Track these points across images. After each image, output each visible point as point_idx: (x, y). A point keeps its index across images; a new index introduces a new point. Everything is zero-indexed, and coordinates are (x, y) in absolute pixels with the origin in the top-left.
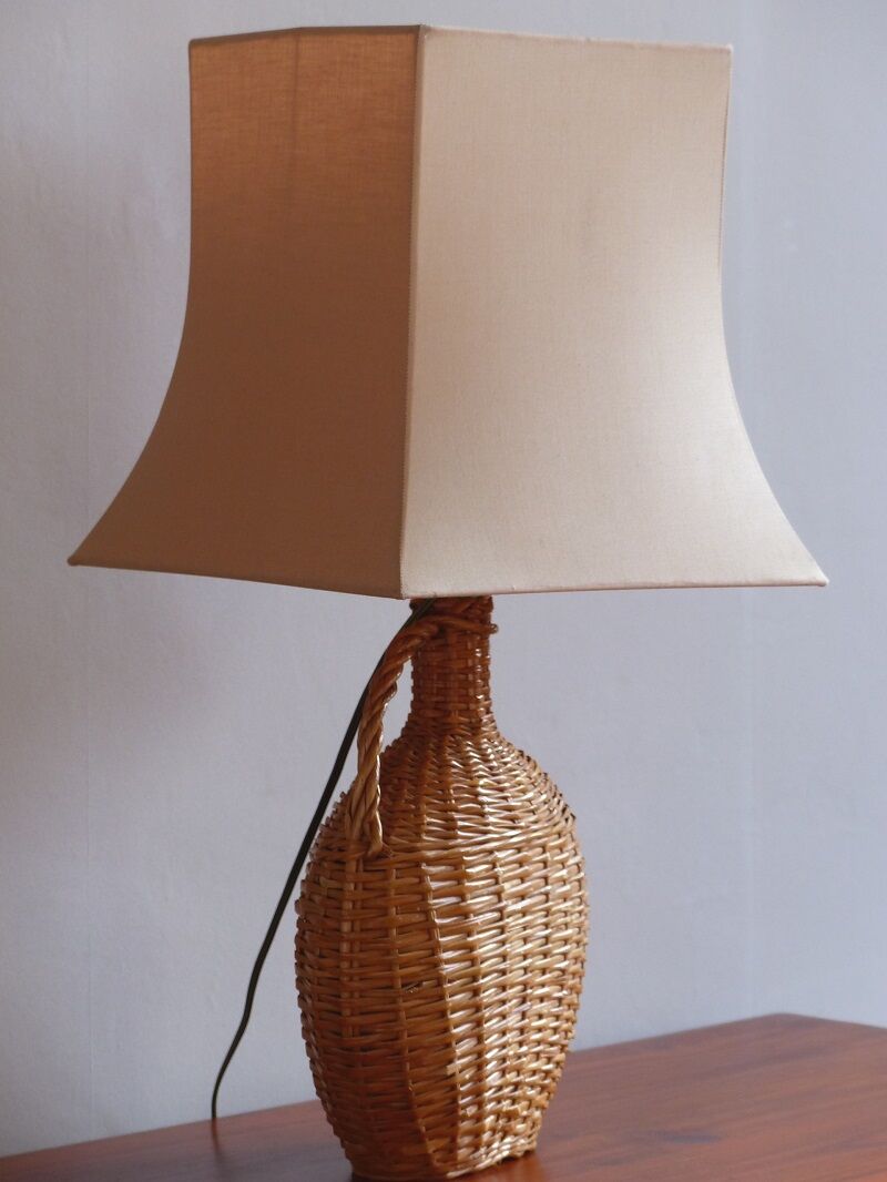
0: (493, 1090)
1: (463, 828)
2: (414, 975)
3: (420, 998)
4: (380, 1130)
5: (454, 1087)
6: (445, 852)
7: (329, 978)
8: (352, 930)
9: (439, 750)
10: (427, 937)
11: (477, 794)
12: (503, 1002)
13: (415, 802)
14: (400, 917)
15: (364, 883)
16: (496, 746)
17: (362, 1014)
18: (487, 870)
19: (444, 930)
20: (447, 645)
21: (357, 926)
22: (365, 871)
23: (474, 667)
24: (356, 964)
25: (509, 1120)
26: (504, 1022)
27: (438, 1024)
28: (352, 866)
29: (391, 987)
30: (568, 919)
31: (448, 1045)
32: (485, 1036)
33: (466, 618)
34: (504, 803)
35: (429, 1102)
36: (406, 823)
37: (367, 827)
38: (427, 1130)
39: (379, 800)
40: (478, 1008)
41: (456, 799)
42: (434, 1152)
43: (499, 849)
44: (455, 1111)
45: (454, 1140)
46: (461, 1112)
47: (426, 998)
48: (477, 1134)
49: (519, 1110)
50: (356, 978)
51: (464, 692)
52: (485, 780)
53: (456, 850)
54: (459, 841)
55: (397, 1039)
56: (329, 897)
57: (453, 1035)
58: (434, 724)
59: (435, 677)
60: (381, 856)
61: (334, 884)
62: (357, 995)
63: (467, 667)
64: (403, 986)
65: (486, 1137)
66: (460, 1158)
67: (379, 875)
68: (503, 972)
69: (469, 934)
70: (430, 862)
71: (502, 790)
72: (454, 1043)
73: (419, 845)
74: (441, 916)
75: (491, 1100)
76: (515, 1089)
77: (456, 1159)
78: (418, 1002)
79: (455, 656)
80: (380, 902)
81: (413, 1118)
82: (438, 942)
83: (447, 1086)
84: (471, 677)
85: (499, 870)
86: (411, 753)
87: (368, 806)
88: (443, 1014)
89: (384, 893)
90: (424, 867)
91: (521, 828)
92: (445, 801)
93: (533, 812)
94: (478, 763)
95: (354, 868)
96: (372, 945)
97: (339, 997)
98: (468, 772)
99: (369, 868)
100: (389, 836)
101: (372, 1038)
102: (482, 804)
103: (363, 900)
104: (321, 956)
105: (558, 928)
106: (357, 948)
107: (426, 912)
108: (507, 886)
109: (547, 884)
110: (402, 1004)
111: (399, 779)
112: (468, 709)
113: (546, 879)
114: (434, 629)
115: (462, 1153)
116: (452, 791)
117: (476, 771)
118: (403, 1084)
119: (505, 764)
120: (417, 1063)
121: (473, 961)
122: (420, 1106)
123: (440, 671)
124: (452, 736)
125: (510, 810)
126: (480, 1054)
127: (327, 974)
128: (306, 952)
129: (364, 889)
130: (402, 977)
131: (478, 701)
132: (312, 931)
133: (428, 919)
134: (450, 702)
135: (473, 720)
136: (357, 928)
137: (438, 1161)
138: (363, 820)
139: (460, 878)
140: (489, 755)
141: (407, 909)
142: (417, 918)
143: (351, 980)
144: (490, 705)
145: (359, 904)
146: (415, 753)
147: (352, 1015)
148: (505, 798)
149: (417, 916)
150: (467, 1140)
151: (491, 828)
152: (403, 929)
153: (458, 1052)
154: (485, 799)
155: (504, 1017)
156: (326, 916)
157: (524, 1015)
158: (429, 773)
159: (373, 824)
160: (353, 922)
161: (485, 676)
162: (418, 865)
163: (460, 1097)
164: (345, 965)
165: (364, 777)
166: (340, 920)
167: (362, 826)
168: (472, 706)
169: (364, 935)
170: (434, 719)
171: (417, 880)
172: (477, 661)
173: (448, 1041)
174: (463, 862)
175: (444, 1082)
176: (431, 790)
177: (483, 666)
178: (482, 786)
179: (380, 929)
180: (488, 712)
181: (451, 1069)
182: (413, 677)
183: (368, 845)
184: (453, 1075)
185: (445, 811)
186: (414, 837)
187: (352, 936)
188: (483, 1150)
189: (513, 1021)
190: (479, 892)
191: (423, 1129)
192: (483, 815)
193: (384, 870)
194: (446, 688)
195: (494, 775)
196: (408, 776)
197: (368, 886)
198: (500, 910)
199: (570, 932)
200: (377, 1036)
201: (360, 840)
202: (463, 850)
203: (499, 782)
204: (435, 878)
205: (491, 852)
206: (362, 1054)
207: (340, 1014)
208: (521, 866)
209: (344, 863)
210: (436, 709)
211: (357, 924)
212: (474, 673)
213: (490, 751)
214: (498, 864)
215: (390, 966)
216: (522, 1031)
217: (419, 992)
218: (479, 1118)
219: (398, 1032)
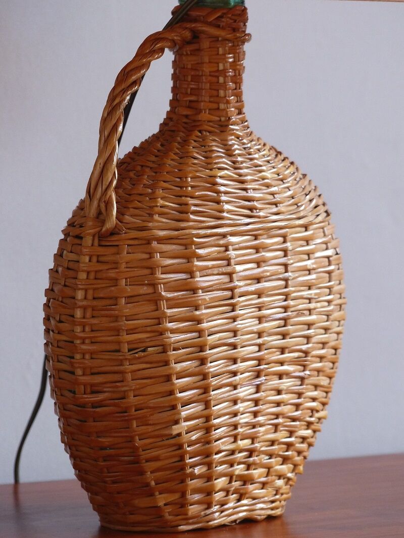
0: (223, 454)
1: (195, 213)
2: (141, 341)
3: (147, 363)
4: (114, 482)
5: (180, 446)
6: (176, 233)
7: (66, 341)
8: (85, 298)
9: (185, 142)
10: (154, 307)
11: (215, 184)
12: (235, 374)
13: (153, 187)
14: (128, 289)
15: (98, 256)
16: (244, 144)
17: (92, 374)
18: (219, 252)
19: (170, 303)
20: (199, 50)
21: (90, 294)
22: (100, 245)
23: (224, 71)
24: (87, 329)
25: (245, 484)
26: (235, 392)
27: (165, 388)
28: (88, 241)
29: (118, 351)
30: (312, 306)
31: (174, 407)
32: (213, 403)
33: (218, 26)
34: (243, 193)
35: (156, 459)
36: (139, 204)
37: (103, 205)
38: (156, 484)
39: (115, 182)
40: (205, 376)
41: (192, 187)
42: (165, 505)
43: (233, 234)
44: (183, 468)
45: (183, 495)
46: (189, 471)
47: (151, 363)
48: (209, 492)
49: (256, 476)
50: (87, 341)
51: (215, 93)
52: (226, 172)
53: (187, 231)
54: (191, 224)
55: (123, 398)
56: (68, 269)
57: (177, 399)
58: (185, 120)
59: (189, 78)
60: (113, 233)
61: (73, 257)
62: (87, 356)
63: (218, 71)
64: (129, 351)
65: (218, 496)
66: (190, 513)
67: (113, 250)
68: (234, 346)
69: (197, 308)
70: (160, 240)
71: (242, 182)
72: (179, 406)
73: (150, 224)
74: (167, 290)
75: (222, 463)
76: (250, 456)
77: (186, 514)
78: (144, 366)
79: (206, 59)
80: (112, 274)
81: (142, 473)
82: (165, 313)
83: (174, 445)
84: (221, 80)
85: (232, 253)
86: (159, 145)
87: (104, 187)
88: (168, 378)
89: (116, 265)
90: (154, 244)
91: (259, 217)
92: (181, 187)
93: (276, 204)
94: (222, 157)
95: (90, 243)
96: (103, 312)
97: (73, 358)
98: (209, 163)
99: (103, 243)
100: (123, 215)
101: (101, 397)
102: (218, 192)
103: (96, 272)
104: (60, 321)
105: (300, 313)
106: (88, 314)
107: (154, 285)
108: (239, 268)
109: (286, 271)
110: (128, 367)
111: (142, 166)
112: (218, 109)
113: (286, 266)
114: (188, 34)
115: (193, 509)
116: (189, 179)
117: (216, 163)
118: (131, 440)
119: (251, 159)
120: (144, 422)
121: (200, 333)
122: (147, 461)
123: (193, 73)
124: (200, 131)
125: (249, 201)
126: (208, 419)
127: (64, 338)
128: (51, 319)
129: (98, 261)
130: (129, 343)
131: (228, 102)
132: (54, 299)
133: (155, 291)
134: (202, 101)
135: (223, 119)
136: (90, 296)
137: (170, 514)
138: (100, 200)
139: (190, 257)
140: (235, 150)
141: (135, 282)
142: (145, 290)
143: (83, 343)
144: (243, 106)
145: (92, 276)
146: (162, 145)
147: (84, 375)
148: (245, 190)
149: (145, 288)
150: (197, 497)
151: (225, 214)
152: (131, 299)
153: (184, 414)
154: (222, 189)
155: (235, 388)
156: (65, 286)
157: (258, 389)
158: (170, 162)
159: (108, 204)
160: (86, 290)
161: (237, 80)
162: (149, 242)
163: (188, 456)
164: (78, 329)
165: (102, 161)
166: (75, 290)
167: (99, 206)
168: (222, 106)
169: (95, 303)
170: (187, 116)
171: (146, 256)
172: (228, 65)
173: (173, 403)
174: (193, 243)
175: (172, 441)
176: (168, 177)
177: (235, 70)
178: (220, 177)
179: (111, 298)
180: (240, 113)
181: (176, 429)
182: (173, 78)
183: (103, 222)
184: (179, 435)
185: (180, 196)
186: (147, 218)
187: (85, 303)
188: (216, 508)
189: (245, 391)
190: (209, 271)
191: (153, 483)
192: (218, 202)
193: (117, 246)
194: (198, 89)
195: (236, 168)
196: (151, 165)
197: (101, 259)
198: (232, 289)
199: (313, 317)
200: (106, 395)
201: (97, 218)
202: (195, 232)
203: (240, 175)
204: (164, 255)
205: (224, 236)
206: (91, 410)
207: (73, 373)
208: (257, 252)
209: (81, 238)
210: (189, 107)
211: (90, 293)
212: (225, 77)
213: (236, 146)
214: (230, 248)
215: (117, 331)
216: (256, 402)
217: (144, 357)
218: (209, 478)
219: (125, 391)
